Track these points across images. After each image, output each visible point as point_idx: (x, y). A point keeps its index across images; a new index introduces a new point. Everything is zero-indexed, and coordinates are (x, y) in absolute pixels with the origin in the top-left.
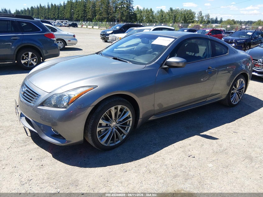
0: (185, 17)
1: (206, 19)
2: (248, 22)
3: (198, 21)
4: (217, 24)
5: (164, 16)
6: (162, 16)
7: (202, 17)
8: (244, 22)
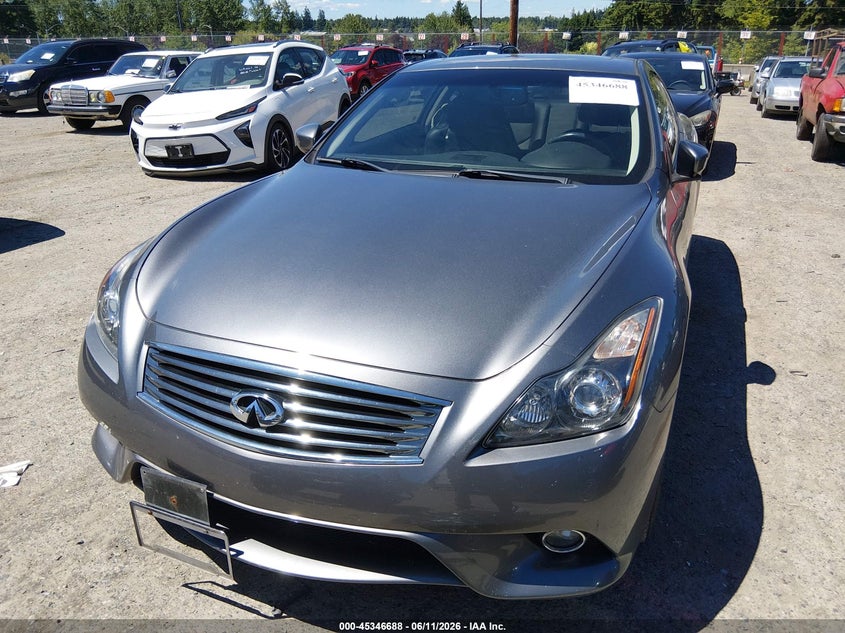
0: (211, 10)
1: (281, 15)
2: (397, 21)
3: (257, 22)
4: (313, 30)
5: (136, 8)
6: (131, 7)
7: (267, 11)
8: (387, 21)
